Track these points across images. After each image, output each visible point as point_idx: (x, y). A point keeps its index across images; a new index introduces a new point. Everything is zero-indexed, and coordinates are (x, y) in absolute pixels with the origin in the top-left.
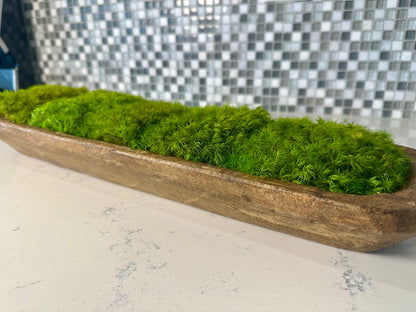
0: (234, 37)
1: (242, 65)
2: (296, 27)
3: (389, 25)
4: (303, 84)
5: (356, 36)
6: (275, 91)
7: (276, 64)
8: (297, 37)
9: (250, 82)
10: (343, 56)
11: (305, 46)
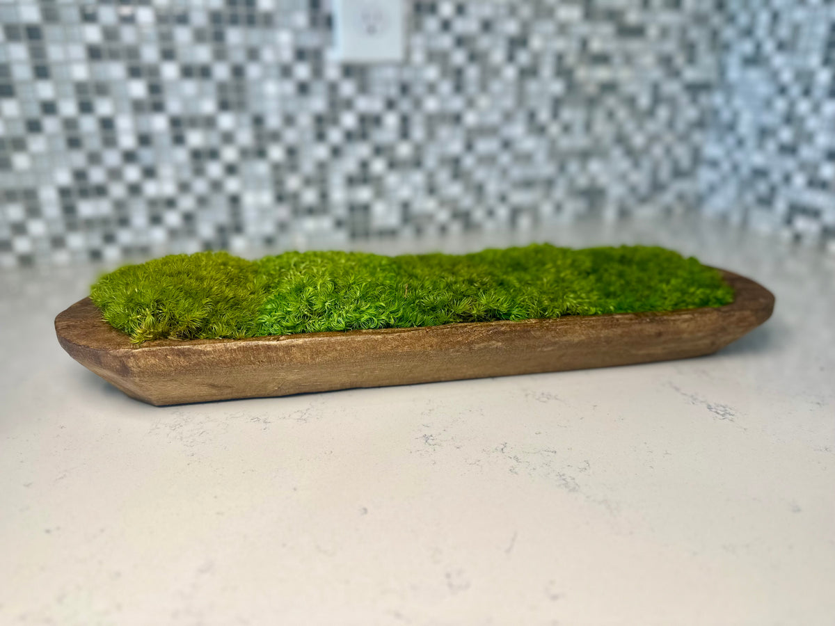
0: (289, 120)
1: (308, 167)
2: (391, 105)
3: (508, 102)
4: (405, 193)
5: (471, 119)
6: (366, 208)
7: (364, 165)
8: (391, 120)
9: (324, 196)
10: (456, 147)
11: (404, 133)
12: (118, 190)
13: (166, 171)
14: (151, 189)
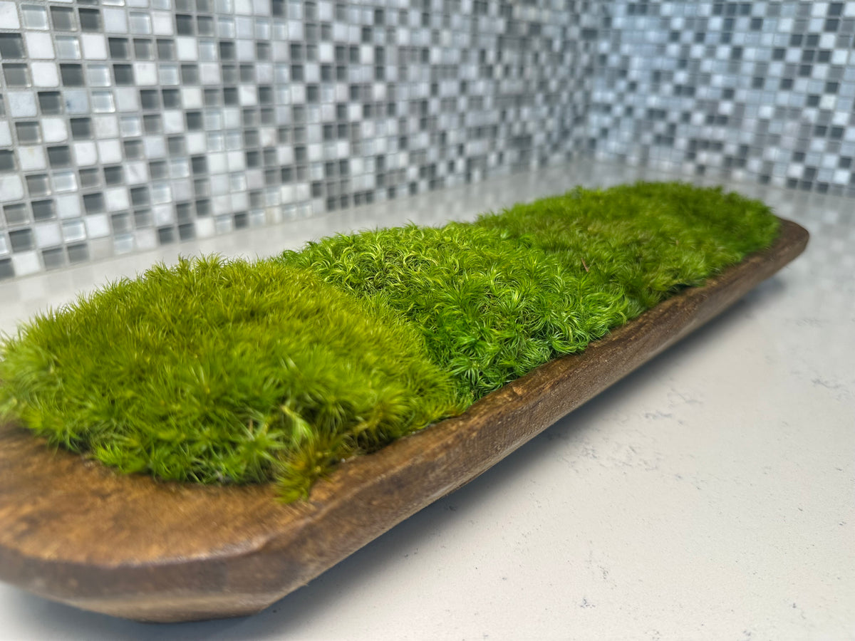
0: (262, 48)
1: (282, 115)
2: (366, 33)
3: (464, 39)
4: (379, 146)
5: (435, 55)
6: (344, 164)
8: (367, 53)
9: (300, 151)
11: (379, 72)
12: (31, 158)
13: (105, 125)
14: (83, 153)
